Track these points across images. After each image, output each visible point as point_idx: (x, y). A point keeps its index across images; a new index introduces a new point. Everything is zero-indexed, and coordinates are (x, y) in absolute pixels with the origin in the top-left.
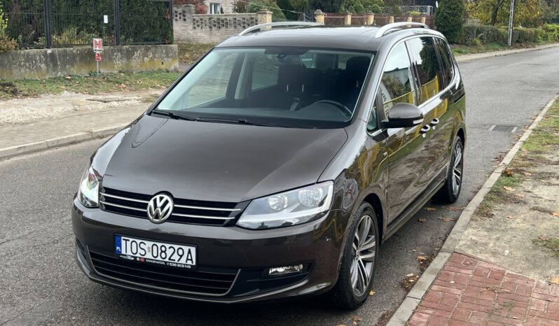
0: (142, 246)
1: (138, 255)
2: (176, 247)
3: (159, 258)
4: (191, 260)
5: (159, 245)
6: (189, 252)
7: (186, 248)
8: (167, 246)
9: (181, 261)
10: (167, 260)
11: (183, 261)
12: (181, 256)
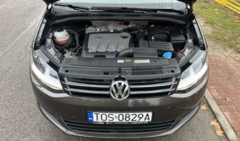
0: (110, 116)
1: (107, 121)
2: (137, 114)
3: (124, 121)
4: (149, 119)
5: (124, 114)
6: (147, 115)
7: (145, 114)
8: (131, 114)
9: (141, 121)
10: (130, 121)
11: (142, 120)
12: (141, 118)
